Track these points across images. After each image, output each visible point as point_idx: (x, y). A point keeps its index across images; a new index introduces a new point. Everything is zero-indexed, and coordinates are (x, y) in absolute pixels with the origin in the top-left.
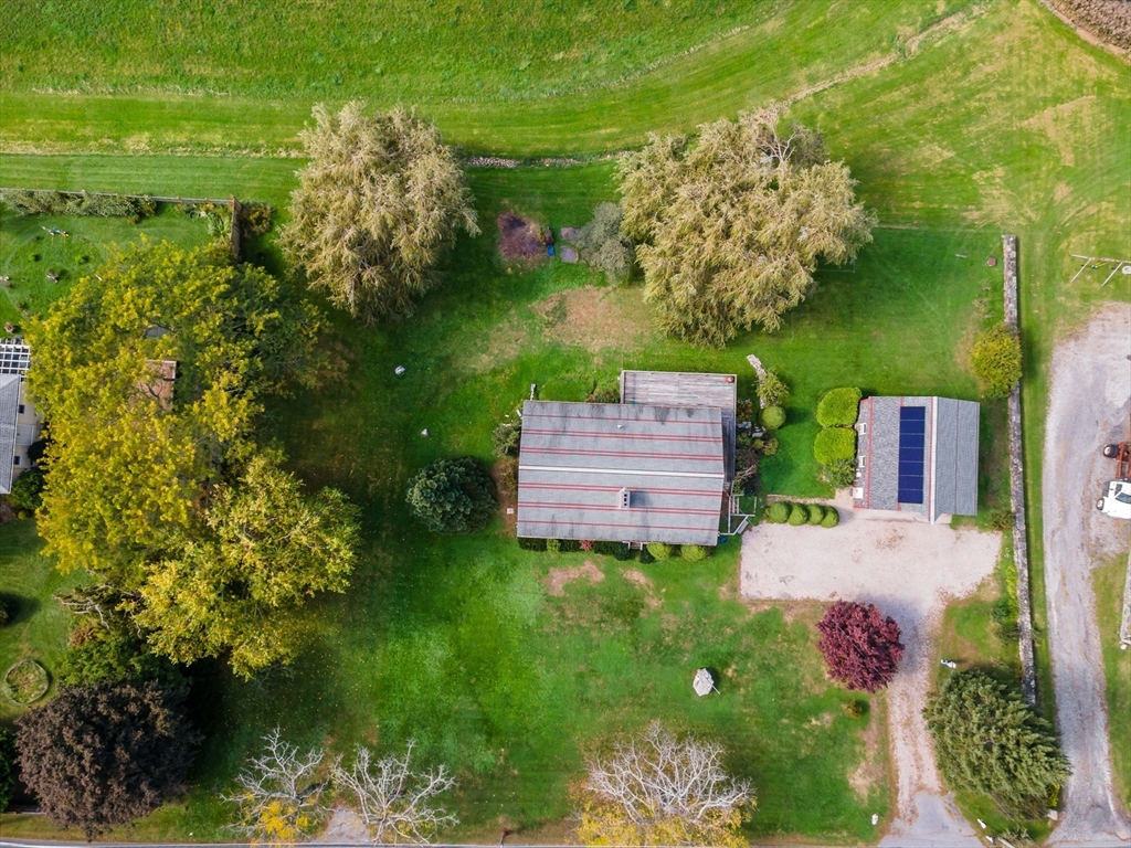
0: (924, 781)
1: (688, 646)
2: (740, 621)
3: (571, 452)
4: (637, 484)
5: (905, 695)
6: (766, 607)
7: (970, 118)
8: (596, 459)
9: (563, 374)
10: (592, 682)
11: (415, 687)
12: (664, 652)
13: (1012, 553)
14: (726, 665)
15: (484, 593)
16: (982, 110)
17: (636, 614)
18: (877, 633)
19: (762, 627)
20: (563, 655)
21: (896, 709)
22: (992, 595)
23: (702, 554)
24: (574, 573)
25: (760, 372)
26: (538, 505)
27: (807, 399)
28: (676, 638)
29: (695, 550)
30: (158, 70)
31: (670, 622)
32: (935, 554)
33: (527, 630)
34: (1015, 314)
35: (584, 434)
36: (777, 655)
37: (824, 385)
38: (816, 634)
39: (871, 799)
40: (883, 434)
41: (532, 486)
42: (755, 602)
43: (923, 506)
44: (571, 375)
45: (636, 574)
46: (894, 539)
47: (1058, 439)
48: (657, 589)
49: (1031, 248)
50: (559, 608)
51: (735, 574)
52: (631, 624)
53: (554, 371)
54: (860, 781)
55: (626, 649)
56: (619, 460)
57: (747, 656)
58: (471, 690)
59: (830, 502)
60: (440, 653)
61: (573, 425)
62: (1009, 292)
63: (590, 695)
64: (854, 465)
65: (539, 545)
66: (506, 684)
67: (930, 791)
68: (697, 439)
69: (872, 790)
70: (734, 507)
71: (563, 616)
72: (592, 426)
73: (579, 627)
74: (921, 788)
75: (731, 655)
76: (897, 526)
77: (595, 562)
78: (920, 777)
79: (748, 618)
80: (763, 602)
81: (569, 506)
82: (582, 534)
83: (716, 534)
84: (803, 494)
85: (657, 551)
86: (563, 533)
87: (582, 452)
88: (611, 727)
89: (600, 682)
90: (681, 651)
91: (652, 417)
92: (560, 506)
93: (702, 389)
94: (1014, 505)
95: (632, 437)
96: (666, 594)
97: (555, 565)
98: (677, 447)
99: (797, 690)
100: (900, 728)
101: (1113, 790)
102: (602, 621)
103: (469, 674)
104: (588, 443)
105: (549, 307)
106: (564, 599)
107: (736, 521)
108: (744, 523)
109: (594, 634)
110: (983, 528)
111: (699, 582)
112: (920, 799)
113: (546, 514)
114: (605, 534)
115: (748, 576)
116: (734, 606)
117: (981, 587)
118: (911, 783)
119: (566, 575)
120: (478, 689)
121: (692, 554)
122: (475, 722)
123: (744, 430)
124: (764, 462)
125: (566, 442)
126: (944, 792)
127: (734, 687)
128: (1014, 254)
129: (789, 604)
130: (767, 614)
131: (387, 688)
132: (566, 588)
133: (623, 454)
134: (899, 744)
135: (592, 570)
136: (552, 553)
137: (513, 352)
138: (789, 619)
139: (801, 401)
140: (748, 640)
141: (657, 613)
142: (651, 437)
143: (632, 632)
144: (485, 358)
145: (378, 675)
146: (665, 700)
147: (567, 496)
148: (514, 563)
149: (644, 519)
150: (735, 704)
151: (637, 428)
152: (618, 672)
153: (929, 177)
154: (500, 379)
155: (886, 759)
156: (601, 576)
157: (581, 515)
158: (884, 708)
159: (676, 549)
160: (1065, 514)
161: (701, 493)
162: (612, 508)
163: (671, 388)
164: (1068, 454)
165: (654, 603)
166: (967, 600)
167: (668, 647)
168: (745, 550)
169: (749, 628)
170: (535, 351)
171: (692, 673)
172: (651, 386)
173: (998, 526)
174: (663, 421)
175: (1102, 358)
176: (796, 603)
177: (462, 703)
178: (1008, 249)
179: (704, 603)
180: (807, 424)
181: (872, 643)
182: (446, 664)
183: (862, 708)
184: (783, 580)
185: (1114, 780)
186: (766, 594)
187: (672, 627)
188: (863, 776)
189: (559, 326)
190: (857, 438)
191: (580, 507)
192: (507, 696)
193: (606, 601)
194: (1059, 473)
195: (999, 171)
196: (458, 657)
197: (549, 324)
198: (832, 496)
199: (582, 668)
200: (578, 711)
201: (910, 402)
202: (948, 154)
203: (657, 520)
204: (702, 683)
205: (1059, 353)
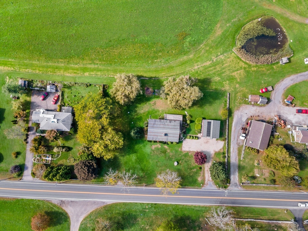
0: (209, 179)
1: (174, 158)
2: (182, 154)
3: (156, 127)
4: (166, 133)
5: (207, 166)
6: (186, 152)
7: (223, 73)
8: (160, 128)
9: (155, 114)
10: (158, 163)
11: (130, 163)
12: (170, 159)
13: (225, 145)
14: (180, 161)
15: (142, 149)
16: (225, 72)
17: (166, 153)
18: (203, 156)
19: (185, 155)
20: (154, 159)
21: (206, 168)
22: (222, 151)
23: (176, 143)
24: (156, 146)
25: (187, 114)
26: (151, 135)
27: (194, 119)
28: (172, 156)
29: (175, 143)
30: (90, 62)
31: (171, 154)
32: (214, 144)
33: (148, 155)
34: (228, 106)
35: (158, 124)
36: (188, 160)
37: (197, 117)
38: (194, 157)
39: (201, 182)
40: (205, 126)
41: (150, 132)
42: (184, 151)
43: (210, 137)
44: (156, 114)
45: (166, 146)
46: (207, 142)
47: (234, 127)
48: (169, 149)
49: (232, 95)
50: (153, 151)
51: (182, 147)
52: (165, 154)
53: (154, 113)
54: (199, 179)
55: (164, 158)
56: (163, 129)
57: (183, 160)
58: (139, 164)
59: (197, 136)
60: (134, 158)
61: (156, 123)
62: (228, 102)
63: (158, 165)
64: (201, 130)
65: (151, 141)
66: (145, 163)
67: (210, 181)
68: (176, 126)
69: (201, 180)
70: (182, 136)
71: (154, 153)
72: (159, 123)
73: (157, 154)
74: (209, 180)
75: (180, 159)
76: (208, 140)
77: (159, 144)
79: (183, 154)
80: (186, 151)
81: (155, 136)
82: (157, 140)
83: (178, 140)
84: (193, 134)
85: (169, 143)
86: (154, 140)
87: (158, 127)
88: (161, 170)
89: (160, 163)
90: (173, 159)
91: (169, 122)
92: (154, 135)
93: (177, 117)
94: (226, 137)
95: (166, 125)
96: (170, 150)
97: (153, 145)
98: (172, 127)
99: (191, 165)
101: (238, 181)
102: (160, 154)
103: (139, 161)
104: (159, 126)
105: (153, 103)
106: (154, 150)
107: (182, 138)
108: (183, 139)
109: (159, 156)
110: (221, 141)
111: (176, 148)
112: (208, 182)
113: (152, 137)
114: (161, 140)
115: (184, 147)
116: (181, 152)
117: (220, 150)
118: (207, 180)
119: (154, 146)
120: (141, 164)
121: (174, 143)
122: (140, 169)
123: (184, 124)
124: (187, 129)
125: (155, 126)
126: (212, 181)
127: (181, 164)
128: (229, 96)
129: (190, 152)
130: (186, 153)
131: (126, 163)
132: (155, 148)
133: (164, 128)
134: (206, 174)
135: (159, 146)
136: (153, 143)
137: (147, 110)
138: (190, 154)
139: (193, 119)
140: (183, 157)
141: (169, 153)
142: (169, 125)
143: (165, 155)
144: (142, 111)
145: (125, 161)
146: (170, 166)
147: (155, 134)
148: (147, 144)
149: (167, 138)
150: (180, 167)
151: (166, 124)
152: (163, 162)
153: (216, 82)
154: (145, 114)
155: (204, 176)
156: (160, 147)
158: (204, 168)
159: (172, 143)
160: (234, 139)
161: (176, 134)
162: (162, 136)
163: (172, 117)
164: (236, 129)
165: (169, 151)
166: (218, 152)
167: (170, 158)
168: (183, 143)
169: (184, 155)
170: (151, 110)
171: (174, 162)
172: (169, 116)
173: (223, 140)
174: (170, 123)
175: (242, 113)
176: (191, 151)
177: (138, 166)
178: (228, 95)
179: (177, 151)
180: (194, 123)
181: (201, 158)
182: (136, 160)
183: (201, 168)
184: (189, 148)
185: (238, 180)
186: (186, 150)
187: (171, 155)
188: (200, 179)
189: (155, 106)
190: (201, 126)
191: (157, 136)
192: (145, 165)
193: (161, 150)
194: (234, 132)
195: (228, 82)
196: (137, 158)
197: (153, 105)
198: (197, 135)
199: (157, 161)
200: (156, 167)
201: (209, 121)
202: (219, 79)
203: (169, 138)
204: (176, 164)
205: (235, 112)
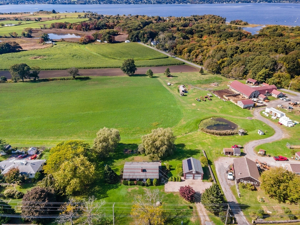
2: (165, 195)
4: (144, 168)
5: (200, 206)
6: (170, 193)
15: (115, 192)
19: (169, 196)
21: (198, 208)
24: (133, 189)
26: (127, 172)
27: (174, 167)
29: (155, 180)
32: (201, 185)
33: (123, 197)
34: (206, 157)
36: (173, 200)
39: (196, 223)
40: (185, 164)
41: (126, 169)
42: (168, 192)
46: (193, 183)
47: (218, 172)
50: (130, 194)
51: (164, 188)
54: (193, 220)
61: (134, 163)
67: (208, 221)
68: (154, 164)
69: (195, 221)
70: (163, 179)
78: (205, 219)
79: (167, 194)
81: (132, 172)
83: (158, 177)
86: (131, 177)
94: (213, 178)
97: (129, 188)
100: (199, 211)
105: (131, 158)
107: (163, 181)
110: (208, 182)
112: (206, 222)
113: (128, 174)
115: (166, 189)
116: (164, 193)
118: (203, 220)
119: (131, 189)
128: (204, 152)
129: (174, 193)
132: (131, 191)
133: (142, 165)
134: (200, 213)
135: (136, 188)
136: (129, 186)
142: (147, 164)
144: (120, 164)
148: (122, 188)
149: (145, 174)
151: (144, 163)
153: (189, 145)
155: (198, 216)
156: (138, 189)
157: (134, 174)
158: (196, 208)
160: (222, 180)
161: (155, 169)
162: (140, 172)
164: (220, 173)
168: (165, 185)
169: (167, 196)
173: (211, 182)
174: (149, 163)
176: (176, 192)
180: (174, 170)
183: (191, 208)
184: (173, 189)
186: (170, 191)
189: (133, 160)
191: (134, 172)
193: (139, 192)
194: (220, 175)
197: (131, 160)
201: (188, 159)
202: (192, 144)
203: (147, 174)
205: (215, 162)
